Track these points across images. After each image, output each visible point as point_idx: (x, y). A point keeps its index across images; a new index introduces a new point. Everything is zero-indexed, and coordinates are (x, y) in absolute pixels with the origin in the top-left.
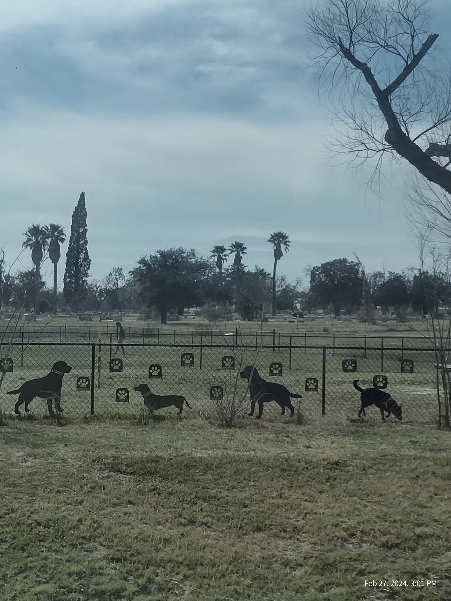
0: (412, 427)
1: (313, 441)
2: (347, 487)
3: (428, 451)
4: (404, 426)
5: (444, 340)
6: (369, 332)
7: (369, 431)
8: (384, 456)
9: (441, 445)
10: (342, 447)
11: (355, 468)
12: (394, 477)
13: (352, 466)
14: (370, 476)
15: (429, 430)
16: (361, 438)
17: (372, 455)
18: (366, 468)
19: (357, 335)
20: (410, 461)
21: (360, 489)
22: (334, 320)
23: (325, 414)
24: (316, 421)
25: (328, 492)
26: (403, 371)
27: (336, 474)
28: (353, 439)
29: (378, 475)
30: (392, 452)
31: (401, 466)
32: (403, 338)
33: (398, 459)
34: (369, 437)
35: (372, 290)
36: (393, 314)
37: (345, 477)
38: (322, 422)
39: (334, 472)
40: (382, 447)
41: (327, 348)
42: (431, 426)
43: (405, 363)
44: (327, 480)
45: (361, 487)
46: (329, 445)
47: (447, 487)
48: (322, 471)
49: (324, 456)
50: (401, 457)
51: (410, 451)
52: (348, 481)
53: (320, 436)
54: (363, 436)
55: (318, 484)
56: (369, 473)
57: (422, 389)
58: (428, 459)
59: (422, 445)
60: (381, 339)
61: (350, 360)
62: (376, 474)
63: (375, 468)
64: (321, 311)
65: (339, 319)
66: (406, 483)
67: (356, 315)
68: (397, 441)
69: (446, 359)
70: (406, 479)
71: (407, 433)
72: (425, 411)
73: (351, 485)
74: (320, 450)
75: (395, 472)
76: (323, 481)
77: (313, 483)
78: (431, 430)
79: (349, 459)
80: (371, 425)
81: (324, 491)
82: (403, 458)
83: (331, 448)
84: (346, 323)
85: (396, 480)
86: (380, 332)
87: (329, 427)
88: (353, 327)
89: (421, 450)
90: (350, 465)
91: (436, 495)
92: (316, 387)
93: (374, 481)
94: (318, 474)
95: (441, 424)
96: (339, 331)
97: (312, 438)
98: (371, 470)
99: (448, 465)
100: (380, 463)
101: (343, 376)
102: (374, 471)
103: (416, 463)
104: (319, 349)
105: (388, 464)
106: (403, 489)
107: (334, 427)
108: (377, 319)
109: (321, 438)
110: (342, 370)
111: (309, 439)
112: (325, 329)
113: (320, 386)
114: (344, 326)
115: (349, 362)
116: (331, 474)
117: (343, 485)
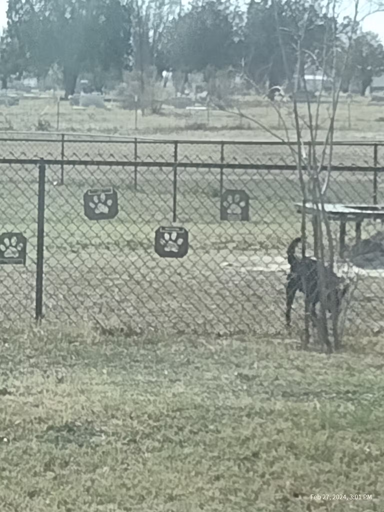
0: (244, 344)
1: (15, 377)
2: (93, 481)
3: (280, 397)
4: (225, 343)
5: (319, 149)
6: (146, 131)
7: (147, 356)
8: (179, 410)
9: (309, 384)
10: (82, 392)
11: (112, 438)
12: (202, 457)
13: (106, 433)
14: (146, 455)
15: (280, 350)
16: (124, 368)
17: (150, 408)
18: (138, 438)
19: (117, 136)
20: (238, 420)
21: (124, 485)
22: (64, 102)
23: (43, 317)
24: (23, 332)
25: (48, 493)
26: (224, 216)
27: (67, 451)
28: (109, 374)
29: (164, 454)
30: (198, 400)
31: (219, 432)
32: (223, 143)
33: (211, 416)
34: (146, 367)
35: (151, 33)
36: (199, 89)
37: (88, 459)
38: (35, 335)
39: (63, 447)
40: (173, 390)
41: (49, 162)
42: (287, 341)
43: (230, 198)
44: (48, 467)
45: (127, 482)
46: (52, 387)
47: (323, 477)
48: (34, 446)
49: (41, 412)
50: (219, 412)
51: (238, 397)
52: (96, 467)
53: (31, 366)
54: (131, 367)
55: (25, 476)
56: (144, 448)
57: (267, 259)
58: (281, 414)
59: (266, 384)
60: (172, 146)
61: (103, 191)
62: (160, 450)
63: (159, 437)
64: (33, 82)
65: (76, 102)
66: (229, 469)
67: (115, 92)
68: (208, 375)
69: (324, 189)
70: (229, 460)
71: (233, 359)
72: (272, 308)
73: (102, 475)
74: (31, 399)
75: (205, 444)
76: (37, 469)
77: (14, 474)
78: (287, 350)
79: (98, 417)
80: (150, 342)
81: (41, 490)
82: (223, 415)
83: (56, 394)
84: (91, 109)
85: (206, 464)
86: (171, 130)
87: (51, 347)
88: (105, 120)
89: (264, 396)
90: (102, 431)
91: (296, 496)
92: (23, 253)
93: (155, 468)
94: (25, 452)
95: (308, 337)
96: (73, 130)
97: (11, 371)
98: (148, 443)
99: (323, 427)
100: (171, 427)
101: (84, 228)
102: (157, 444)
103: (252, 425)
104: (30, 166)
105: (189, 428)
106: (222, 483)
107: (65, 345)
108: (162, 103)
109: (32, 373)
110: (82, 213)
111: (5, 374)
112: (40, 124)
113: (32, 254)
114: (86, 117)
115: (99, 196)
116: (56, 452)
117: (85, 477)
